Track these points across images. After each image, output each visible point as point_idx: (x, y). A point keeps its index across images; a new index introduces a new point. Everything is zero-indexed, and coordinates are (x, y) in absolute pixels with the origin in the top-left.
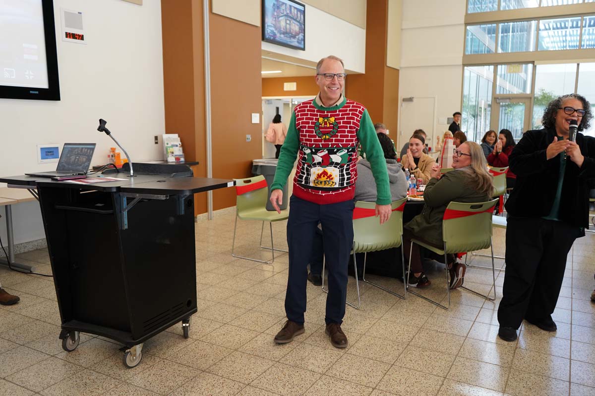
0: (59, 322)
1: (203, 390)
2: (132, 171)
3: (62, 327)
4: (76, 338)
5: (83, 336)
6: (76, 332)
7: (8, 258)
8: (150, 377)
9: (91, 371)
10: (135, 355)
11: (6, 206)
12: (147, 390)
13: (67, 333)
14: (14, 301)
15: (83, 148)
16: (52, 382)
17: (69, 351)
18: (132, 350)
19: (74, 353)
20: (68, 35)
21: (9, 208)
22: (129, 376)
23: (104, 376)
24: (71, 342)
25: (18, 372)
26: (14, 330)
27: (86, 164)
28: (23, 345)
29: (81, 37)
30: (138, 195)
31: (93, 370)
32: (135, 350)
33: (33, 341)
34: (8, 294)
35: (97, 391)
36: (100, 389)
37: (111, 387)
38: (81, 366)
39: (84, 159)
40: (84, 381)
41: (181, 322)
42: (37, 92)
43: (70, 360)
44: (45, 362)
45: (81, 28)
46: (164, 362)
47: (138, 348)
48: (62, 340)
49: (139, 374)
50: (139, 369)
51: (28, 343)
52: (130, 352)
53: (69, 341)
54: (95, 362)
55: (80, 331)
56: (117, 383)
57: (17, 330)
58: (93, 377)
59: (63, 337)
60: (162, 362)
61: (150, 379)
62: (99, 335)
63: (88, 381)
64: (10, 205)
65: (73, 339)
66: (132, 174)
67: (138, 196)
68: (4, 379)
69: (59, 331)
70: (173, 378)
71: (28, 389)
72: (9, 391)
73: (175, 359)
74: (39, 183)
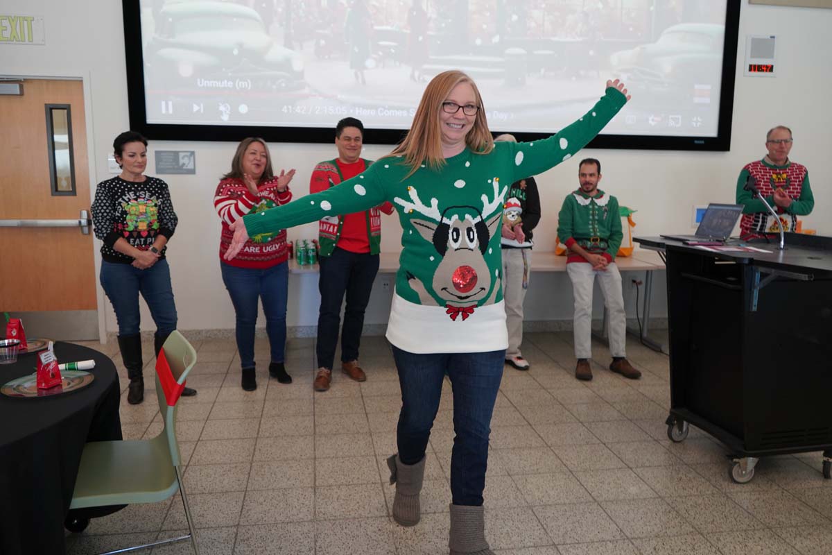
0: (668, 405)
1: (823, 543)
2: (782, 243)
3: (671, 412)
4: (684, 429)
5: (693, 431)
6: (685, 423)
7: (641, 330)
8: (757, 501)
9: (691, 470)
10: (745, 470)
11: (648, 271)
12: (749, 513)
13: (674, 420)
14: (635, 376)
15: (727, 210)
16: (647, 464)
17: (674, 441)
18: (742, 461)
19: (679, 445)
20: (753, 68)
21: (650, 273)
22: (732, 490)
23: (703, 480)
24: (677, 431)
25: (618, 443)
26: (627, 403)
27: (729, 229)
28: (631, 420)
29: (770, 69)
30: (773, 270)
31: (694, 469)
32: (746, 464)
33: (641, 419)
34: (629, 365)
35: (690, 490)
36: (695, 489)
37: (707, 492)
38: (681, 460)
39: (727, 224)
40: (680, 476)
41: (822, 452)
42: (703, 142)
43: (673, 450)
44: (646, 444)
45: (772, 57)
46: (783, 492)
47: (751, 462)
48: (667, 426)
49: (745, 492)
50: (748, 488)
51: (636, 420)
52: (739, 463)
53: (676, 431)
54: (699, 462)
55: (689, 422)
56: (714, 492)
57: (629, 404)
58: (691, 476)
59: (669, 422)
60: (780, 492)
61: (757, 503)
62: (714, 436)
63: (684, 477)
64: (652, 271)
65: (681, 428)
66: (782, 247)
67: (774, 273)
68: (604, 444)
69: (667, 414)
70: (787, 514)
71: (623, 461)
72: (605, 456)
73: (800, 495)
74: (668, 246)
